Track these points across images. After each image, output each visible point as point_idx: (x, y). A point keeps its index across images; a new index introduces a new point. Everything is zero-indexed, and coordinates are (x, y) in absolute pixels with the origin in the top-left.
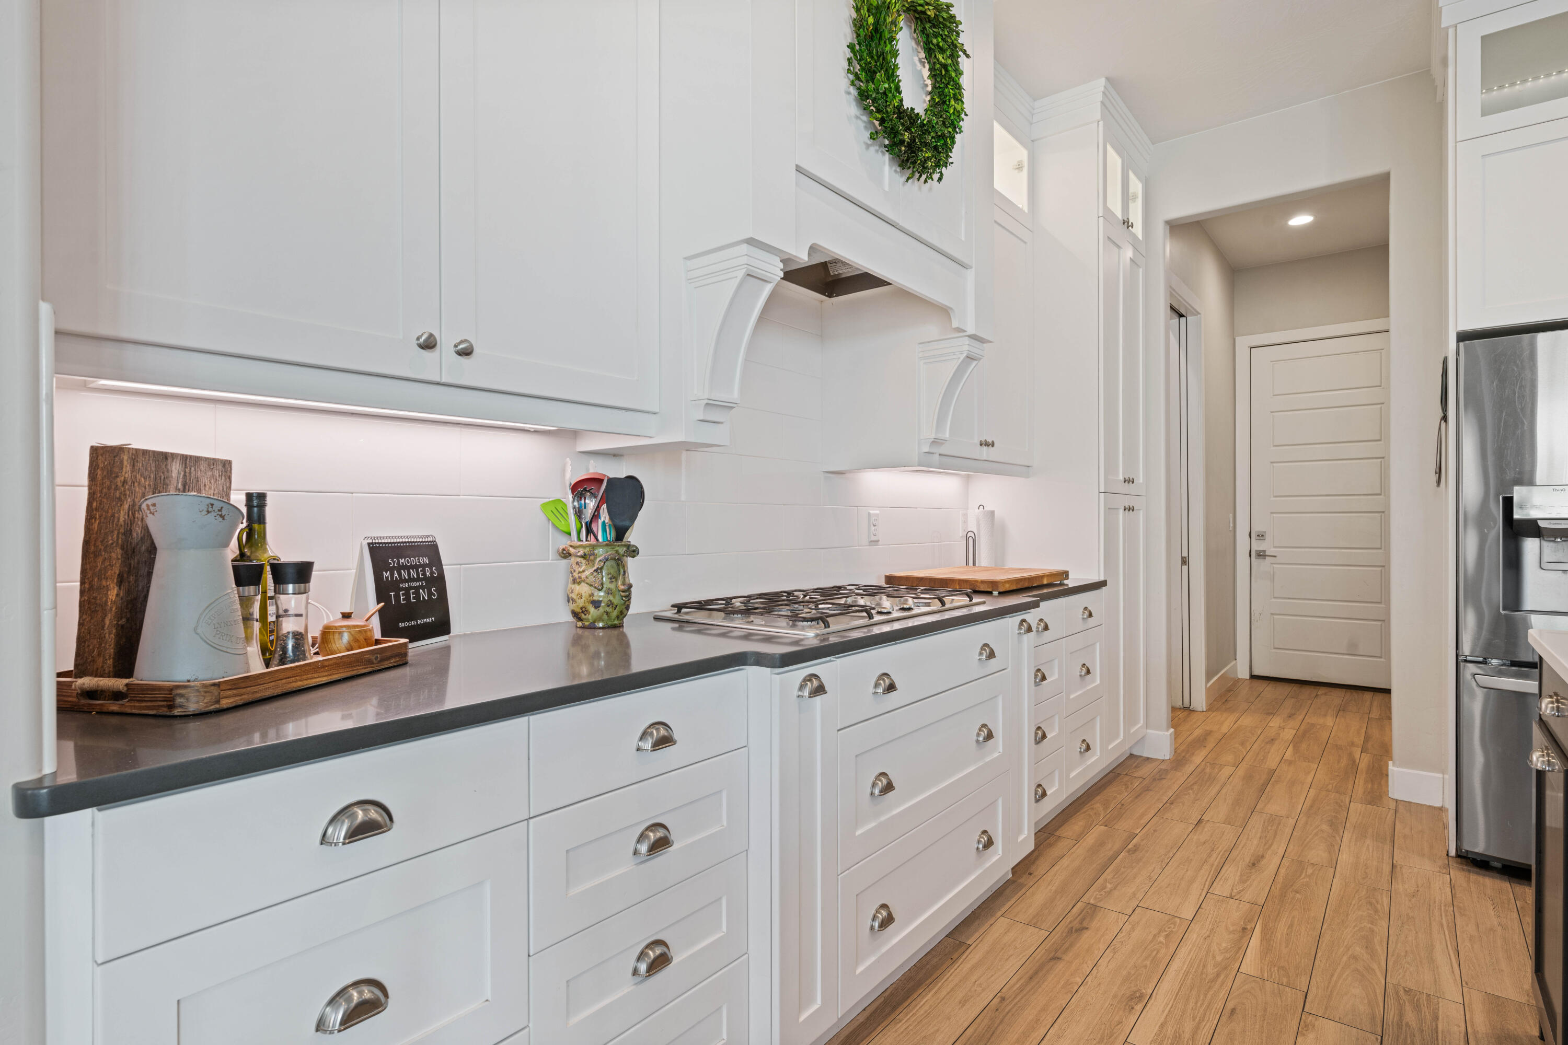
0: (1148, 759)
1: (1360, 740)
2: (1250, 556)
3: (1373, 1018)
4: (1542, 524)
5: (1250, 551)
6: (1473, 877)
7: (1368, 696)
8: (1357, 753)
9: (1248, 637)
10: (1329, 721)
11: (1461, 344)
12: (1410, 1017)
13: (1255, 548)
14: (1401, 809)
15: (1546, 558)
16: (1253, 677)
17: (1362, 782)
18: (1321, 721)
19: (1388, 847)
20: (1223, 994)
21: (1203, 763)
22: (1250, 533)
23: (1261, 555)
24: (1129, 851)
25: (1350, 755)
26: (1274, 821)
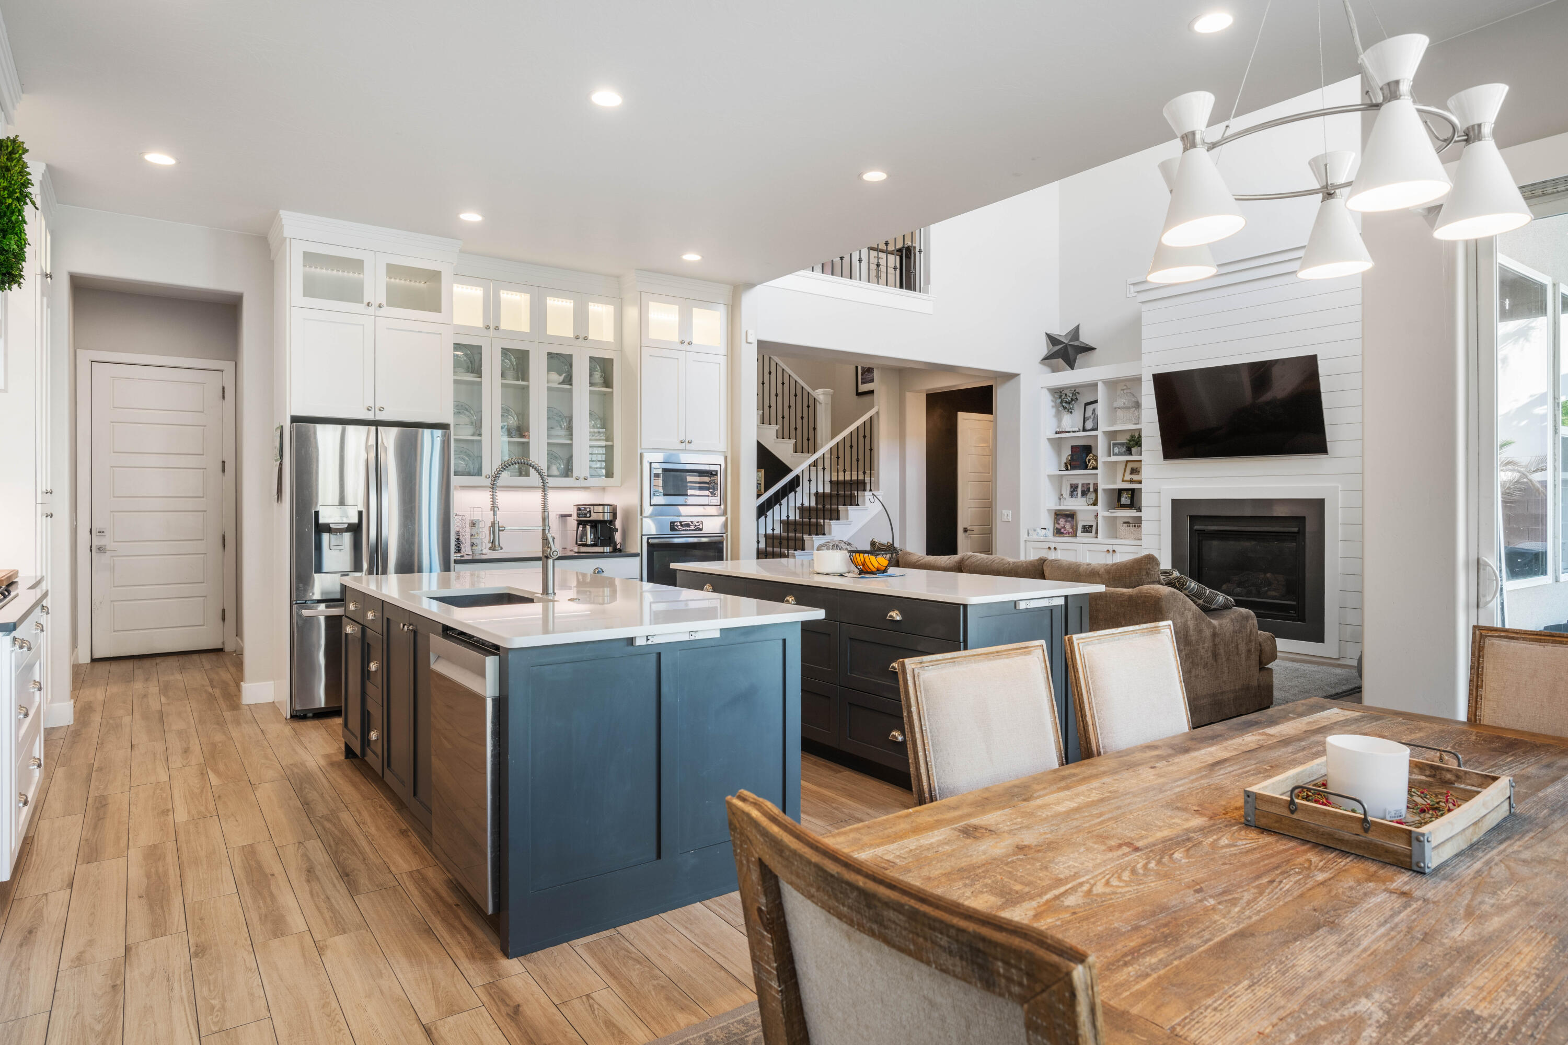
0: (53, 728)
1: (207, 682)
2: (91, 550)
3: (282, 776)
4: (332, 526)
5: (91, 547)
6: (301, 723)
7: (195, 657)
8: (210, 689)
9: (90, 625)
10: (178, 676)
11: (294, 424)
12: (296, 770)
13: (96, 543)
14: (252, 707)
15: (332, 544)
16: (94, 660)
17: (222, 702)
18: (172, 678)
19: (255, 725)
20: (210, 794)
21: (103, 720)
22: (91, 530)
23: (101, 549)
24: (97, 771)
25: (206, 691)
26: (180, 733)
